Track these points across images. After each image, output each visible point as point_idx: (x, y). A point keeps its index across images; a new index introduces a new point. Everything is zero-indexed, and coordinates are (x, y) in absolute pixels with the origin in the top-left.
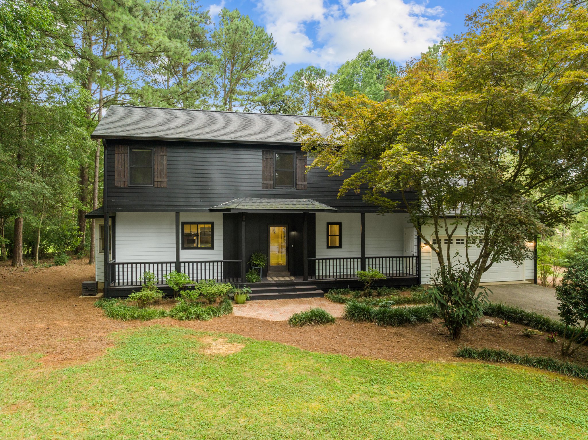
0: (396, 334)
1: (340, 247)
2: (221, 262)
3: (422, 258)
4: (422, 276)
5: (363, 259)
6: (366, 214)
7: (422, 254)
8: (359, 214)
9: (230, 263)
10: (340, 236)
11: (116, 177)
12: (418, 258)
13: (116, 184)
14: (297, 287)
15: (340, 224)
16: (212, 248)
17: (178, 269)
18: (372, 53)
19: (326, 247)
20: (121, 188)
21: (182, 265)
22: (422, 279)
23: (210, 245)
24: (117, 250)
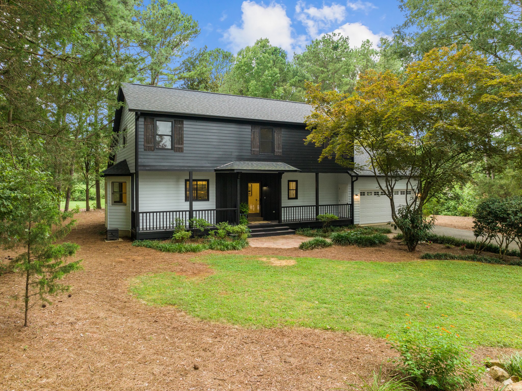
0: (376, 250)
1: (296, 198)
3: (355, 205)
4: (355, 218)
5: (317, 206)
6: (320, 175)
7: (355, 203)
8: (314, 174)
9: (220, 211)
10: (297, 190)
11: (145, 143)
12: (352, 205)
13: (145, 148)
14: (276, 228)
15: (296, 181)
16: (208, 200)
17: (191, 216)
18: (268, 42)
19: (287, 198)
20: (149, 152)
21: (194, 213)
22: (355, 220)
23: (207, 198)
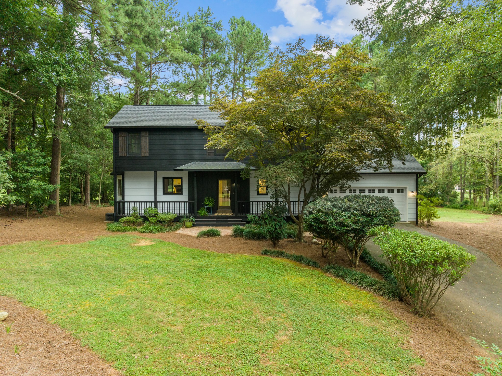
1: (267, 194)
2: (187, 202)
11: (120, 150)
13: (120, 155)
16: (182, 194)
17: (156, 206)
19: (257, 194)
20: (123, 157)
21: (158, 203)
23: (180, 192)
24: (125, 194)
